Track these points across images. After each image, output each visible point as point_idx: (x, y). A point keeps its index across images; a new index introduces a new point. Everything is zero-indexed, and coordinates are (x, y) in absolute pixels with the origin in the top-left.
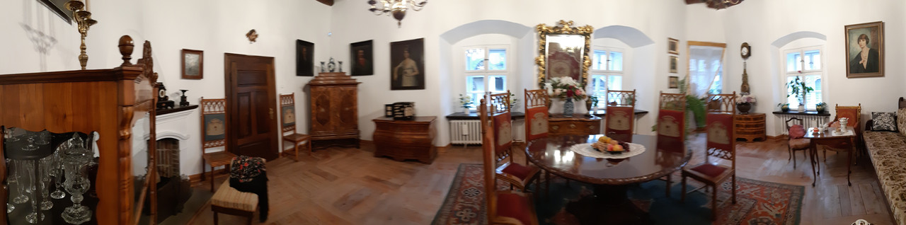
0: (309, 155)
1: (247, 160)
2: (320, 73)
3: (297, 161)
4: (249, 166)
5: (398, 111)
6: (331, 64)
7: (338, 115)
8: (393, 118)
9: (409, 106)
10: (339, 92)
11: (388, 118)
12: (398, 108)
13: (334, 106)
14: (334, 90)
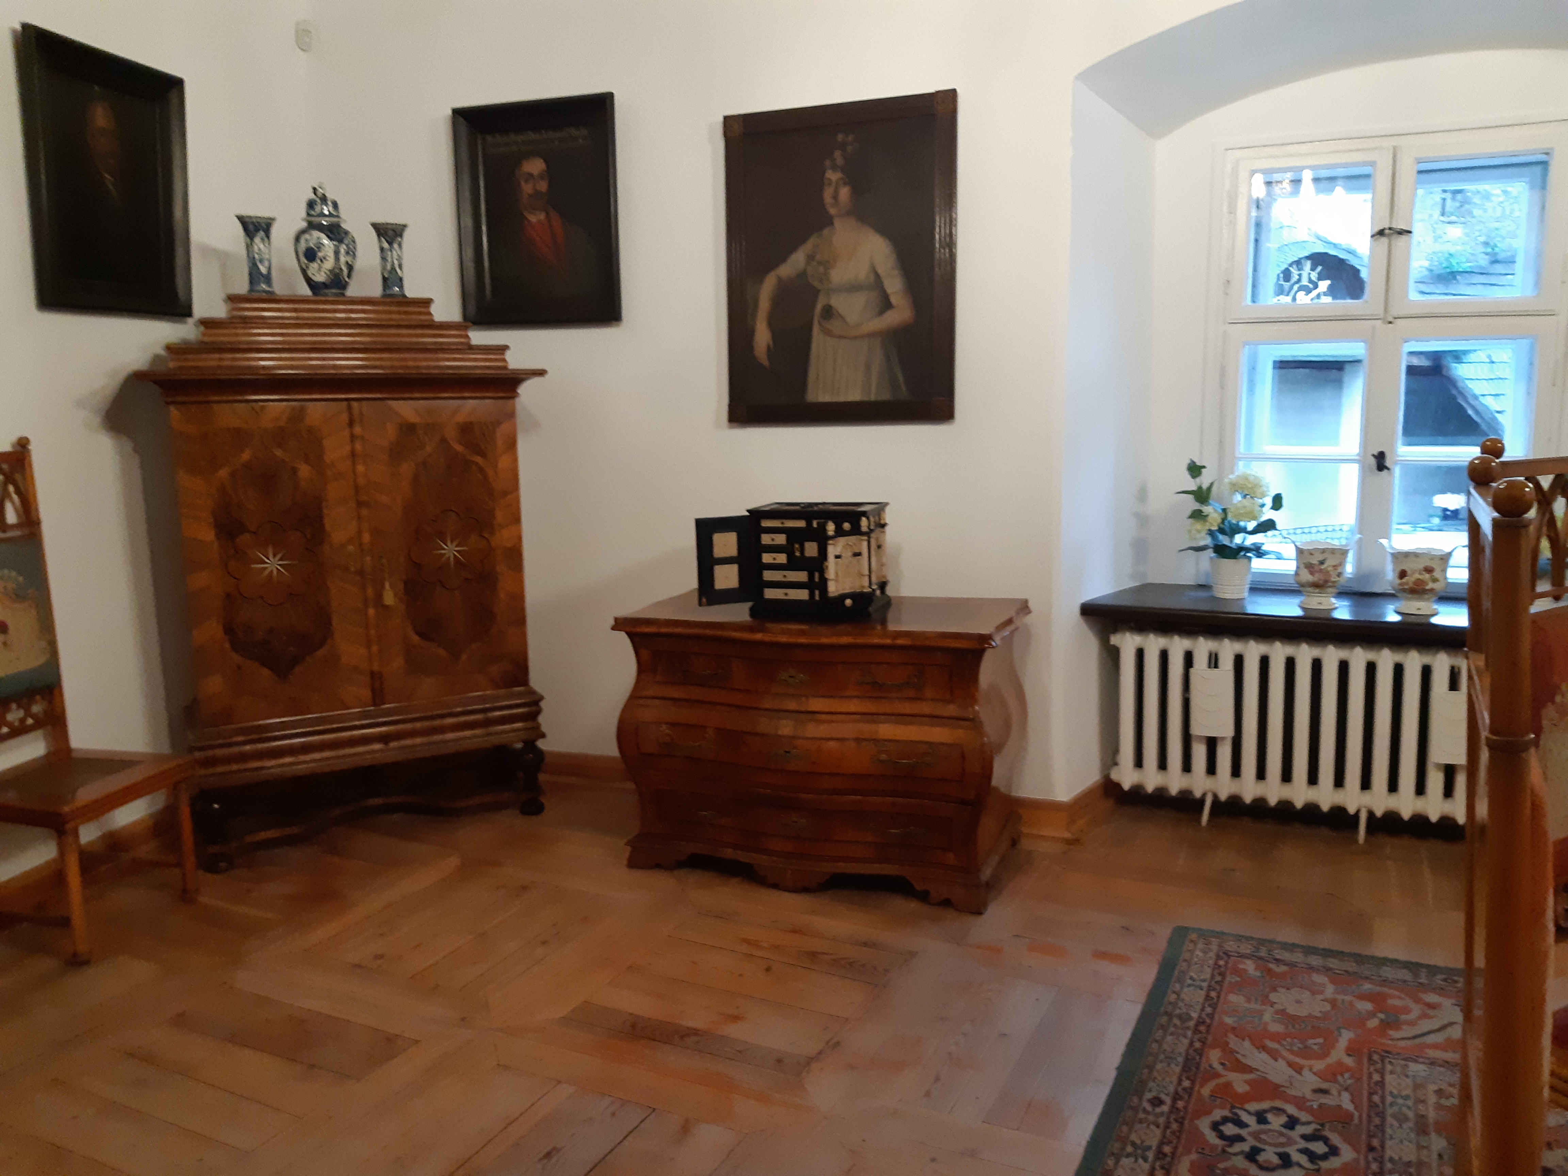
2: (232, 299)
5: (782, 558)
6: (316, 234)
7: (389, 598)
8: (750, 604)
9: (856, 530)
10: (392, 431)
11: (716, 606)
12: (781, 539)
13: (360, 532)
14: (351, 424)
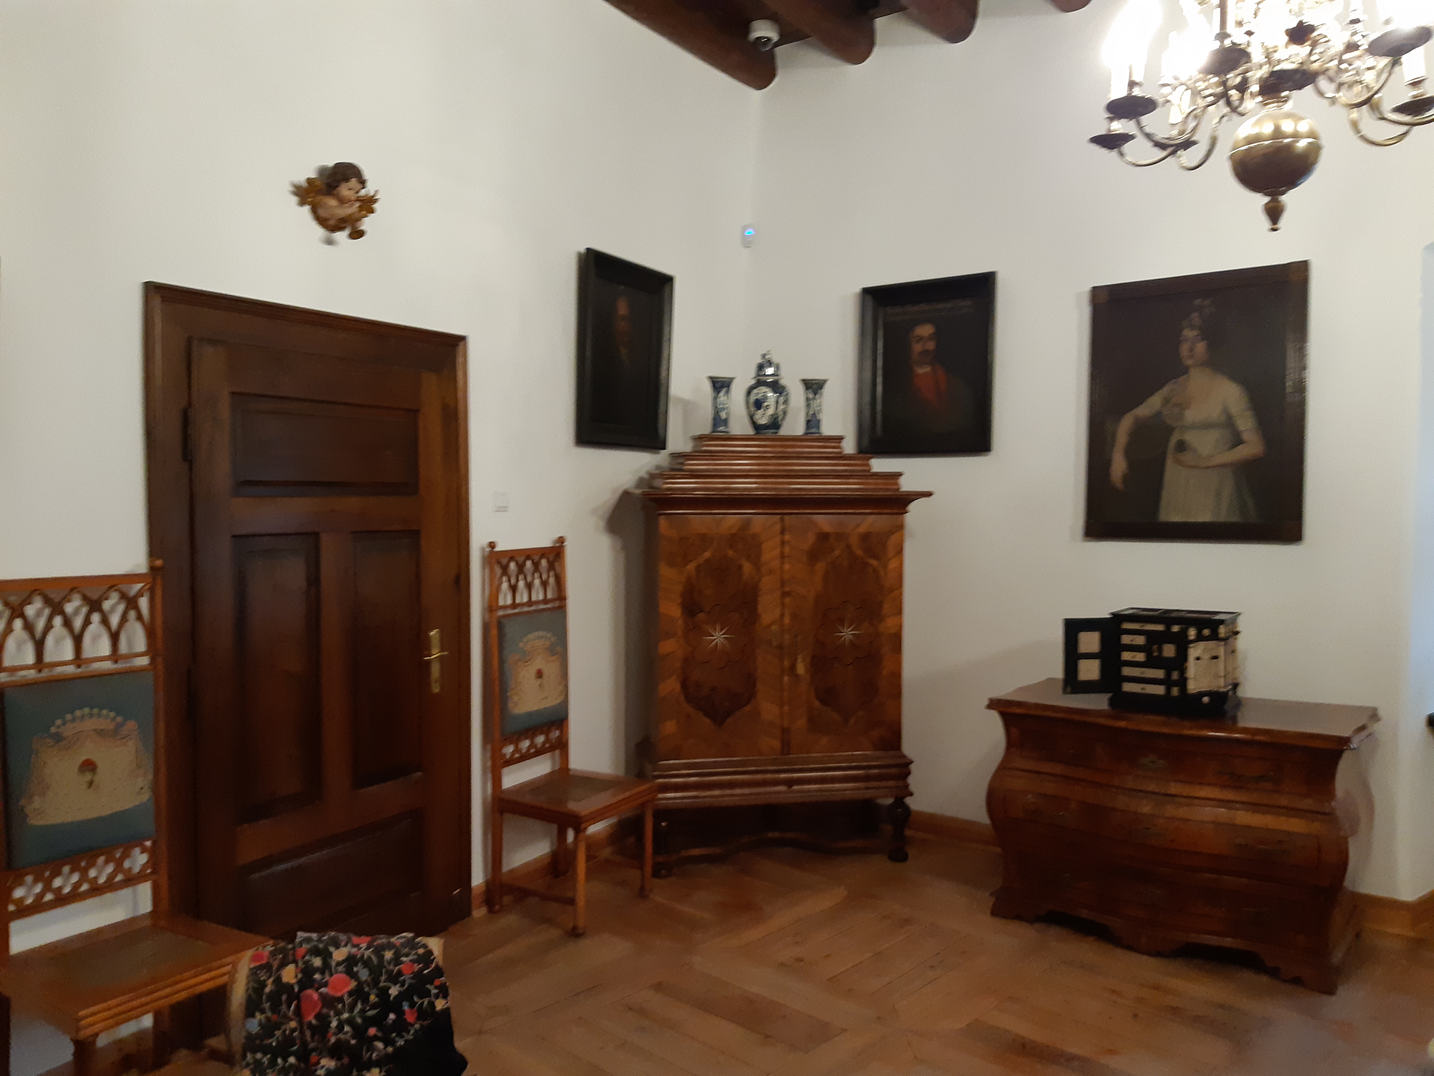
0: (642, 893)
1: (339, 955)
2: (700, 438)
3: (575, 934)
4: (359, 994)
5: (1140, 657)
6: (763, 389)
7: (801, 669)
8: (1110, 695)
9: (1214, 636)
10: (811, 538)
11: (1080, 695)
12: (1140, 640)
13: (782, 616)
14: (783, 532)
